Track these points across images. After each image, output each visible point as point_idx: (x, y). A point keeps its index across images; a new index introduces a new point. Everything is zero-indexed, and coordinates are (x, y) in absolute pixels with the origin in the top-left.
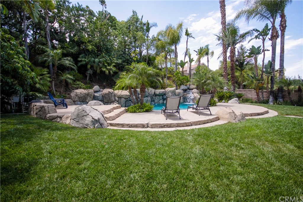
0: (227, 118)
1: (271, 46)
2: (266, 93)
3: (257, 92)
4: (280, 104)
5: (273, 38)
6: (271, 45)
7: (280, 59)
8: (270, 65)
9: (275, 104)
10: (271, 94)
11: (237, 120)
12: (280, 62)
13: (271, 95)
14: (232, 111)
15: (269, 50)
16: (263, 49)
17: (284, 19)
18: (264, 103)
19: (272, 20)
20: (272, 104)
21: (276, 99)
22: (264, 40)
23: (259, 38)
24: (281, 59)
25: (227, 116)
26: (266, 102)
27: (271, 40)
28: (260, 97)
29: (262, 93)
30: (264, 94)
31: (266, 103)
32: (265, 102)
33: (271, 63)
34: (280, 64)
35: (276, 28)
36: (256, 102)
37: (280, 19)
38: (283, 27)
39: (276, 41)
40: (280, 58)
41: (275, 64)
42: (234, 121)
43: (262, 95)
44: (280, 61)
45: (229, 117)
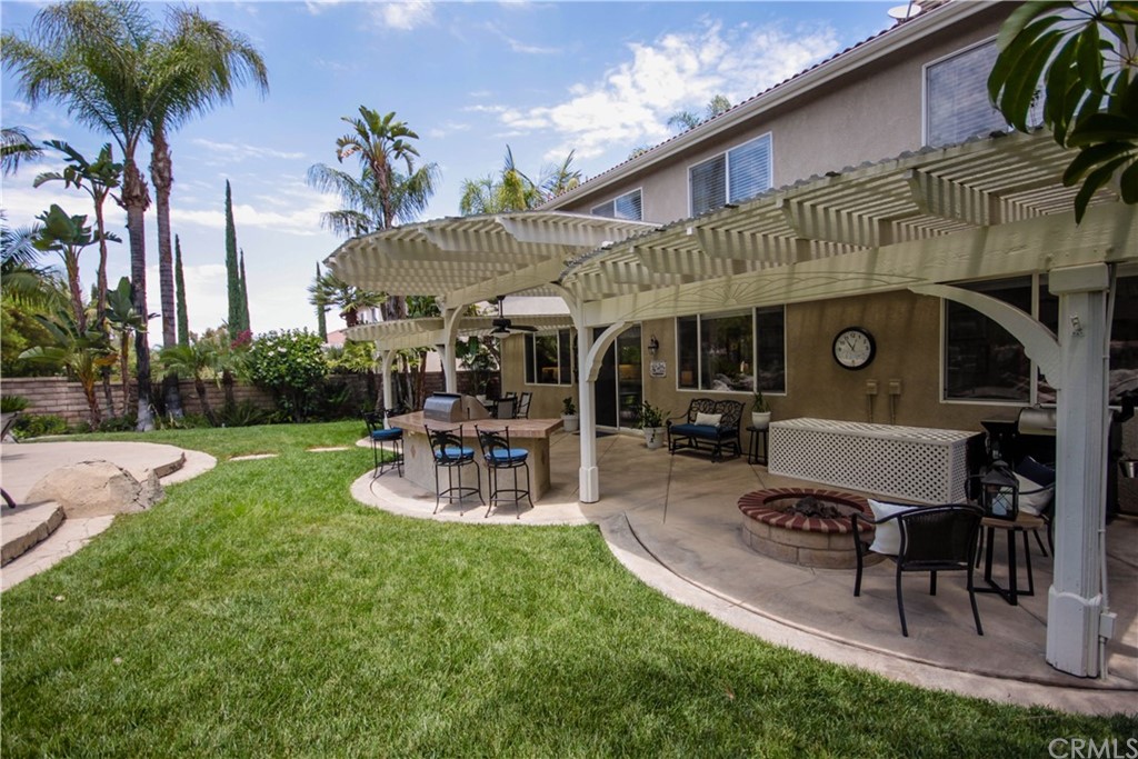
0: (106, 504)
1: (127, 226)
2: (122, 393)
3: (90, 388)
4: (177, 428)
5: (133, 204)
6: (126, 223)
7: (161, 281)
8: (128, 294)
9: (162, 426)
10: (141, 396)
11: (143, 499)
12: (162, 290)
13: (145, 398)
14: (121, 469)
15: (119, 241)
16: (95, 228)
17: (165, 153)
18: (119, 428)
19: (122, 137)
20: (148, 428)
21: (160, 409)
22: (99, 198)
23: (78, 185)
24: (164, 278)
25: (106, 494)
26: (126, 424)
27: (126, 208)
28: (101, 407)
29: (108, 395)
30: (113, 393)
31: (126, 429)
32: (124, 426)
33: (133, 287)
34: (162, 296)
35: (137, 171)
36: (86, 429)
37: (150, 148)
38: (162, 178)
39: (142, 216)
40: (162, 275)
41: (145, 293)
42: (136, 508)
43: (105, 400)
44: (162, 285)
45: (114, 498)
